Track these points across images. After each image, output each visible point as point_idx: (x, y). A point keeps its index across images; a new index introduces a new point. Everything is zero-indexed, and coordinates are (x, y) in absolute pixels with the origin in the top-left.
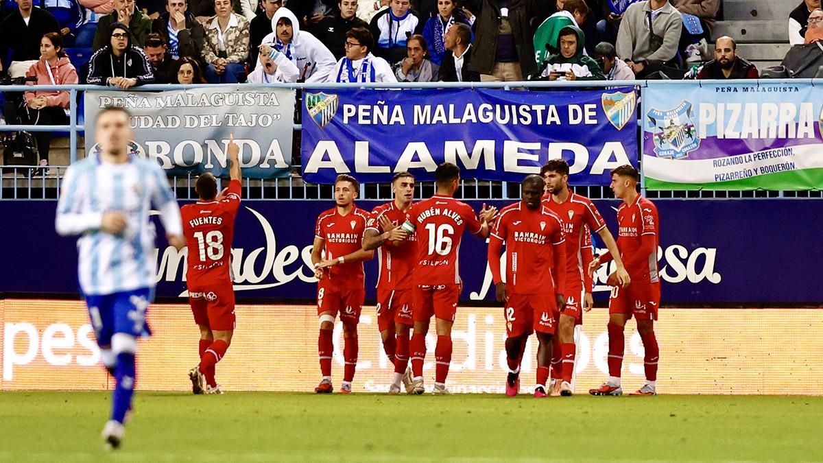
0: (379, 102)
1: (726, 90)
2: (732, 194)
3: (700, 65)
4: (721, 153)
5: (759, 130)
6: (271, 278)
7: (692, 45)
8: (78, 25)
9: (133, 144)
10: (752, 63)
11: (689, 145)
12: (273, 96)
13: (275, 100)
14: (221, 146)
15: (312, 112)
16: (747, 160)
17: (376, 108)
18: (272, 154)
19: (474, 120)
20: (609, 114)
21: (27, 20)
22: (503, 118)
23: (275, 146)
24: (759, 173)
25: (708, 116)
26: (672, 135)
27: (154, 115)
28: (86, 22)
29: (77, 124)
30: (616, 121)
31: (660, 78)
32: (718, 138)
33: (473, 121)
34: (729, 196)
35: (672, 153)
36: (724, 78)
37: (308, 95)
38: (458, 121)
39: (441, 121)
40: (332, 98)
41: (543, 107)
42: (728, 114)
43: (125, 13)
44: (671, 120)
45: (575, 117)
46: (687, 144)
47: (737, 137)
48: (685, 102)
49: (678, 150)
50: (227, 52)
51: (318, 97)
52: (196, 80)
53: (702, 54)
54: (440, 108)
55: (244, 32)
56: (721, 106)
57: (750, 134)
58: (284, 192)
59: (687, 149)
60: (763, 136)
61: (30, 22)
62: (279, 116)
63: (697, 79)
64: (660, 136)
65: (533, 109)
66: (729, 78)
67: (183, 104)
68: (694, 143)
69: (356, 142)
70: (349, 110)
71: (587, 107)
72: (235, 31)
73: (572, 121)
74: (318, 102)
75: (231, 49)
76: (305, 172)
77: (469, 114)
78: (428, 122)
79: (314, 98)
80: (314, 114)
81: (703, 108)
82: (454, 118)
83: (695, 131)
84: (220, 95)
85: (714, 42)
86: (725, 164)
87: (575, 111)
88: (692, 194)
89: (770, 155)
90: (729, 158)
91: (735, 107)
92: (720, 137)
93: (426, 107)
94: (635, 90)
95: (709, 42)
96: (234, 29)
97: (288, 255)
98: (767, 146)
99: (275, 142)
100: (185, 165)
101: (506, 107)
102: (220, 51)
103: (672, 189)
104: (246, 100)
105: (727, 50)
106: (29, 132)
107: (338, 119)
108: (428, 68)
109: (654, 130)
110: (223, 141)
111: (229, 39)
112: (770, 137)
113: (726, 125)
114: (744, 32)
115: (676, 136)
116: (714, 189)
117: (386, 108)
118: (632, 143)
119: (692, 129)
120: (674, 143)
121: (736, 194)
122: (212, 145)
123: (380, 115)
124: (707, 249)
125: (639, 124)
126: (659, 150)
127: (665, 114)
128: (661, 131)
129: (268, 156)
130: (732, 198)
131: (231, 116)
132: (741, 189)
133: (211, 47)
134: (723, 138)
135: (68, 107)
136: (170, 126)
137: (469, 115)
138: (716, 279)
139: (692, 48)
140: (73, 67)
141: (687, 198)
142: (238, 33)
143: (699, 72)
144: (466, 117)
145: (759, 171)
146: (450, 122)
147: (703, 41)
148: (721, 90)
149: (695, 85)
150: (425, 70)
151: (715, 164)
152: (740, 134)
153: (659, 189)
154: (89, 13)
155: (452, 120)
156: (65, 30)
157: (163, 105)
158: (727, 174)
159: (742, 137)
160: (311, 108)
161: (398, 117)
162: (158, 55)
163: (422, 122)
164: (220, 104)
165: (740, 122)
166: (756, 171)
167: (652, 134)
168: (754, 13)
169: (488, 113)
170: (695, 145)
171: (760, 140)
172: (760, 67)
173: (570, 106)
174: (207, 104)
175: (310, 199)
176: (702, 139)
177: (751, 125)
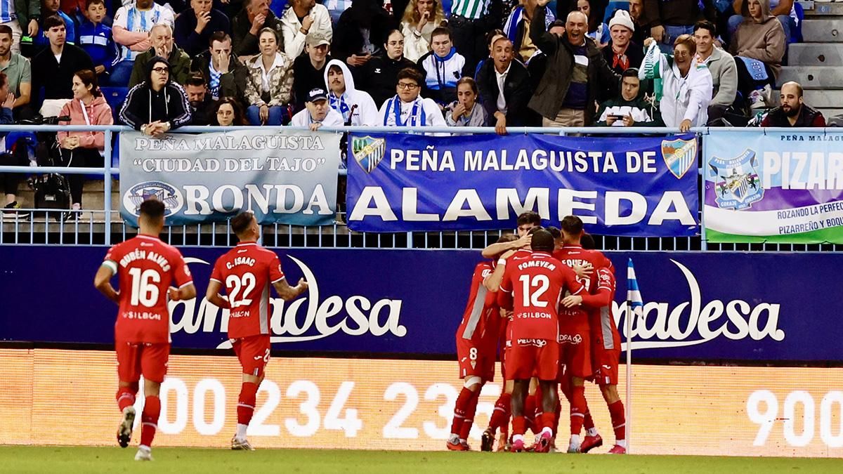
0: (428, 147)
1: (791, 138)
2: (798, 247)
3: (765, 113)
4: (785, 205)
5: (826, 181)
6: (313, 330)
7: (755, 91)
8: (114, 63)
9: (170, 188)
10: (819, 110)
11: (752, 196)
12: (317, 139)
13: (319, 144)
14: (262, 191)
15: (358, 157)
16: (813, 212)
17: (425, 154)
18: (316, 200)
19: (528, 167)
20: (669, 162)
21: (58, 57)
22: (557, 165)
23: (319, 191)
24: (826, 225)
25: (772, 166)
26: (735, 185)
27: (192, 158)
28: (122, 59)
29: (112, 167)
30: (675, 170)
31: (723, 125)
32: (783, 188)
33: (526, 168)
34: (794, 250)
35: (735, 203)
36: (790, 126)
37: (354, 139)
38: (510, 167)
39: (493, 168)
40: (379, 142)
41: (600, 154)
42: (793, 163)
43: (164, 51)
44: (734, 169)
45: (634, 165)
46: (750, 194)
47: (802, 187)
48: (748, 150)
49: (741, 201)
50: (271, 93)
51: (365, 141)
52: (237, 122)
53: (765, 100)
54: (492, 153)
55: (289, 72)
56: (786, 155)
57: (816, 185)
58: (328, 240)
59: (749, 200)
60: (830, 187)
61: (61, 59)
62: (323, 160)
63: (762, 126)
64: (722, 186)
65: (589, 156)
66: (795, 126)
67: (223, 147)
68: (757, 193)
69: (404, 188)
70: (397, 156)
71: (646, 154)
72: (281, 71)
73: (630, 170)
74: (364, 146)
75: (275, 90)
76: (350, 219)
77: (522, 160)
78: (479, 169)
79: (360, 142)
80: (360, 158)
81: (768, 156)
82: (507, 164)
83: (759, 180)
84: (262, 138)
85: (780, 89)
86: (790, 216)
87: (633, 159)
88: (755, 247)
89: (837, 207)
90: (795, 209)
91: (801, 156)
92: (785, 187)
93: (477, 152)
94: (696, 137)
95: (774, 87)
96: (280, 68)
97: (332, 306)
98: (834, 198)
99: (319, 187)
100: (225, 211)
101: (562, 154)
102: (264, 92)
103: (734, 241)
104: (289, 143)
105: (790, 97)
106: (62, 174)
107: (386, 164)
108: (479, 112)
109: (716, 179)
110: (265, 186)
111: (274, 79)
112: (837, 188)
113: (791, 175)
114: (811, 78)
115: (738, 186)
116: (778, 242)
117: (435, 153)
118: (692, 192)
119: (755, 178)
120: (737, 193)
121: (801, 247)
122: (253, 190)
123: (429, 160)
124: (770, 304)
125: (700, 173)
126: (721, 200)
127: (727, 162)
128: (723, 180)
129: (312, 202)
130: (797, 252)
131: (273, 160)
132: (806, 242)
133: (255, 86)
134: (788, 188)
135: (103, 149)
136: (209, 170)
137: (522, 162)
138: (779, 336)
139: (756, 94)
140: (109, 107)
141: (750, 251)
142: (283, 73)
143: (763, 119)
144: (519, 164)
145: (825, 223)
146: (502, 169)
147: (768, 87)
148: (786, 138)
149: (760, 132)
150: (477, 113)
151: (779, 216)
152: (806, 184)
153: (721, 241)
154: (125, 51)
155: (505, 167)
156: (100, 68)
157: (202, 147)
158: (792, 226)
159: (807, 188)
160: (357, 152)
161: (448, 163)
162: (199, 95)
163: (473, 169)
164: (262, 147)
165: (806, 171)
166: (822, 224)
167: (714, 183)
168: (822, 58)
169: (542, 160)
170: (759, 195)
171: (826, 191)
172: (827, 115)
173: (627, 153)
174: (248, 147)
175: (355, 248)
176: (766, 190)
177: (817, 176)
